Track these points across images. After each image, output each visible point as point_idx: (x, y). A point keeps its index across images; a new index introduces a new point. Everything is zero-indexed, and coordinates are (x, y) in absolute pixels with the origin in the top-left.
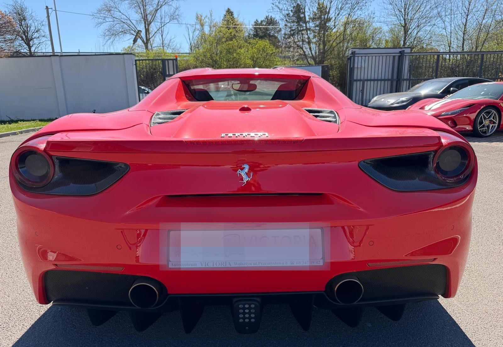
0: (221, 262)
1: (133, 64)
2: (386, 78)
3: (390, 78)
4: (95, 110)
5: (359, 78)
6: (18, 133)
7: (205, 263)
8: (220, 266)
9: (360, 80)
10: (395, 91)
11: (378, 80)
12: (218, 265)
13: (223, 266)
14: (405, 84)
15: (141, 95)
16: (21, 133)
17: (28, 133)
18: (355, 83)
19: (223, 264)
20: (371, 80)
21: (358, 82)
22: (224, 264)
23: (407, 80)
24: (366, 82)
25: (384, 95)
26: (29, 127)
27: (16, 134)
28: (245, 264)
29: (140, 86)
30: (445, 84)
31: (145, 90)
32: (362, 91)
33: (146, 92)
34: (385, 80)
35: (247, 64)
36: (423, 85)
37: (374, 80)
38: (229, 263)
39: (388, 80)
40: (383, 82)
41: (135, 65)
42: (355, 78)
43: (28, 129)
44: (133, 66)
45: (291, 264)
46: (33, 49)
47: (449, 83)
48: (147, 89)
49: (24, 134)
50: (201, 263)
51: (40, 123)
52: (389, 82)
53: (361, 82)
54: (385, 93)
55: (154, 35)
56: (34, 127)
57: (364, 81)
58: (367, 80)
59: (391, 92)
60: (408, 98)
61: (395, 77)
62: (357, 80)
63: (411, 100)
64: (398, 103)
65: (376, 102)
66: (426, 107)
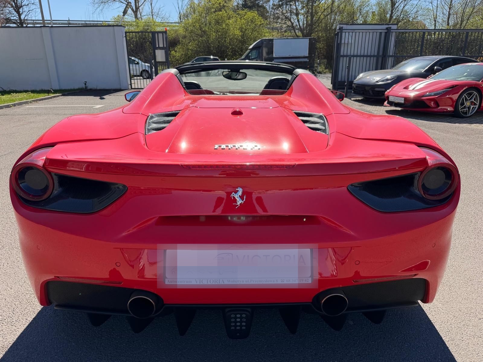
0: (215, 280)
1: (123, 36)
2: (372, 54)
3: (376, 54)
4: (86, 82)
5: (345, 54)
6: (12, 105)
7: (200, 280)
8: (214, 283)
9: (347, 56)
10: (380, 68)
11: (364, 56)
12: (212, 282)
13: (216, 283)
14: (390, 61)
15: (131, 65)
16: (14, 105)
17: (21, 106)
18: (341, 58)
19: (216, 282)
20: (357, 56)
21: (345, 58)
22: (218, 282)
23: (392, 56)
24: (352, 58)
25: (369, 72)
26: (22, 99)
27: (9, 107)
28: (238, 282)
29: (130, 57)
30: (429, 62)
31: (135, 61)
32: (349, 68)
33: (136, 62)
34: (370, 56)
35: (236, 35)
36: (408, 63)
37: (360, 56)
38: (223, 280)
39: (374, 56)
40: (369, 58)
41: (125, 37)
42: (342, 54)
43: (21, 102)
44: (123, 38)
45: (281, 282)
46: (22, 17)
47: (434, 61)
48: (137, 60)
49: (17, 106)
50: (196, 280)
51: (32, 95)
52: (375, 58)
53: (348, 58)
54: (370, 71)
55: (143, 3)
56: (27, 99)
57: (350, 57)
58: (354, 56)
59: (376, 69)
60: (393, 76)
61: (381, 53)
62: (344, 56)
63: (396, 78)
64: (383, 81)
65: (361, 79)
66: (410, 86)
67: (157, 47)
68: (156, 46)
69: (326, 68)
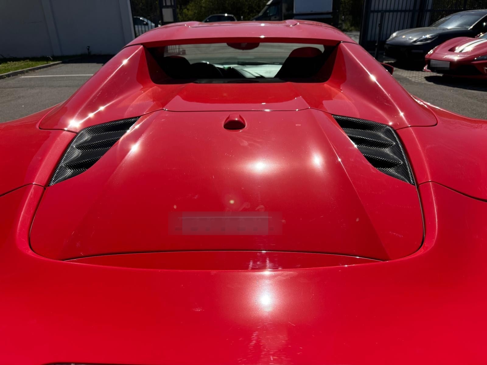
2: (408, 8)
3: (412, 8)
4: (89, 47)
5: (376, 9)
6: (5, 76)
9: (378, 11)
11: (397, 11)
14: (428, 16)
15: (136, 26)
16: (8, 76)
17: (16, 76)
18: (372, 14)
20: (390, 11)
21: (376, 14)
23: (429, 11)
25: (403, 30)
26: (17, 68)
27: (3, 78)
29: (135, 17)
30: (477, 17)
31: (144, 21)
32: (381, 26)
33: (145, 23)
34: (405, 11)
36: (449, 19)
37: (394, 11)
39: (410, 11)
40: (403, 14)
42: (372, 9)
43: (16, 71)
47: (483, 16)
48: (146, 20)
49: (12, 77)
51: (30, 63)
52: (411, 14)
53: (380, 14)
54: (404, 29)
56: (23, 69)
57: (383, 12)
58: (386, 11)
61: (418, 7)
62: (374, 11)
63: (437, 37)
64: (421, 41)
65: (396, 39)
66: (457, 48)
67: (164, 6)
68: (163, 4)
69: (351, 26)
